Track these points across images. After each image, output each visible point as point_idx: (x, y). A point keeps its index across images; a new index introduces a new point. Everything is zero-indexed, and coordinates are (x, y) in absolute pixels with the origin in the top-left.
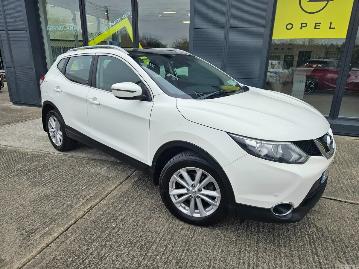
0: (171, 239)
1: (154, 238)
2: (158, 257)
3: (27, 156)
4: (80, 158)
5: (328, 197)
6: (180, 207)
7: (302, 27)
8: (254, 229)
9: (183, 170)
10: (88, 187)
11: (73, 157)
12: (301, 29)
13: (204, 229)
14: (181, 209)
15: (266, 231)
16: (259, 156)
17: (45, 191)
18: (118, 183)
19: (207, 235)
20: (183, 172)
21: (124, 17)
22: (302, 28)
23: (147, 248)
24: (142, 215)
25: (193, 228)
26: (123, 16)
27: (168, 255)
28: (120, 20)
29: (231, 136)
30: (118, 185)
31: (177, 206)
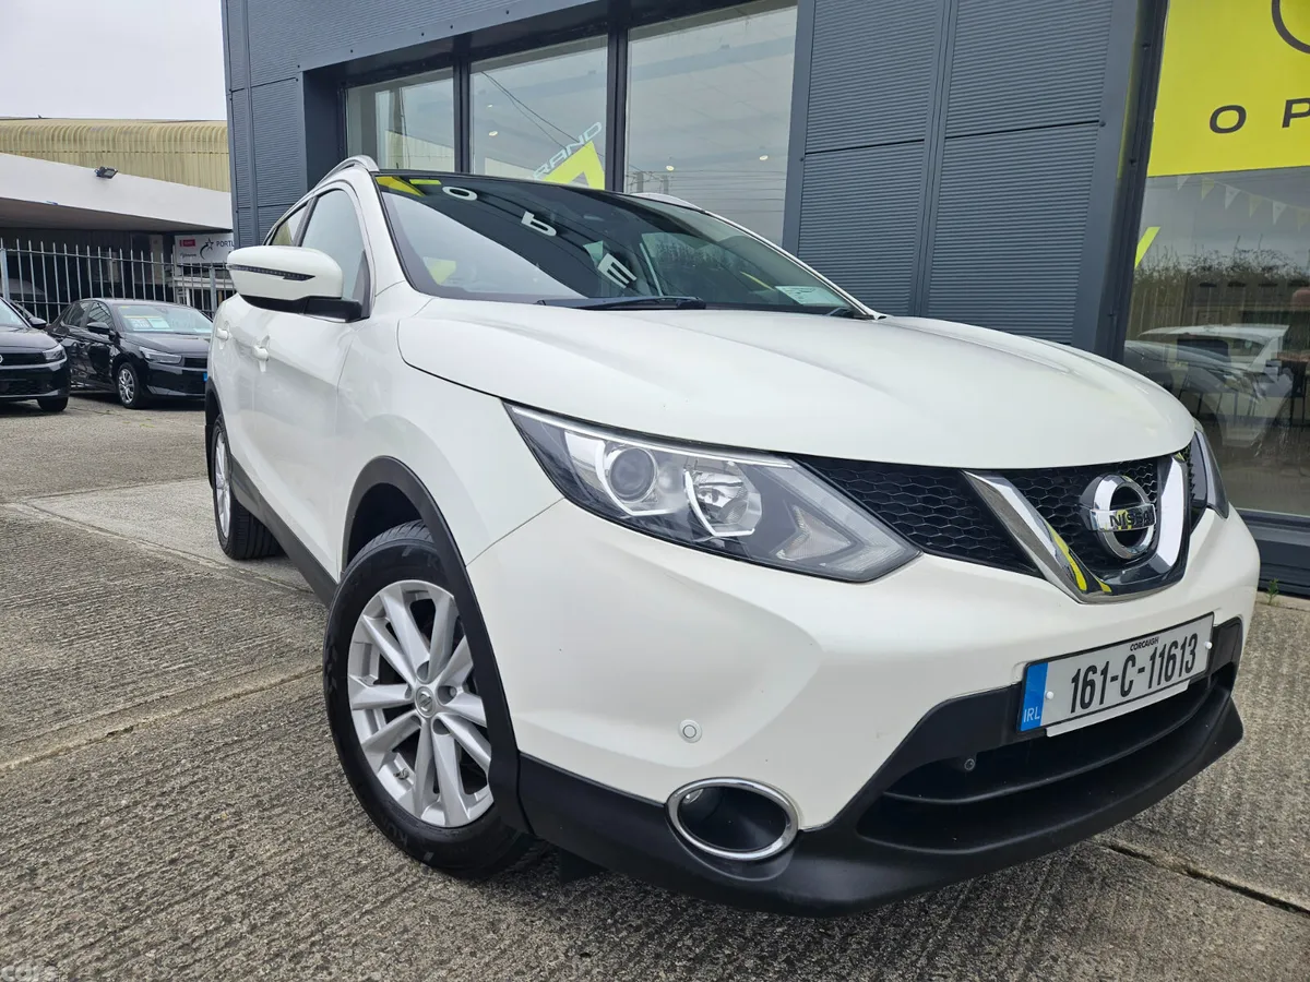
0: (276, 898)
1: (216, 879)
2: (151, 954)
3: (124, 561)
4: (270, 584)
5: (1243, 884)
6: (385, 768)
7: (1288, 116)
8: (689, 943)
9: (392, 594)
10: (190, 666)
11: (249, 577)
12: (1286, 124)
13: (454, 889)
14: (386, 777)
15: (749, 964)
16: (610, 514)
17: (50, 657)
18: (302, 669)
19: (443, 917)
20: (392, 602)
21: (582, 142)
22: (1292, 121)
23: (148, 908)
24: (262, 788)
25: (411, 871)
26: (581, 138)
27: (199, 955)
28: (570, 152)
29: (512, 416)
30: (297, 677)
31: (374, 760)
